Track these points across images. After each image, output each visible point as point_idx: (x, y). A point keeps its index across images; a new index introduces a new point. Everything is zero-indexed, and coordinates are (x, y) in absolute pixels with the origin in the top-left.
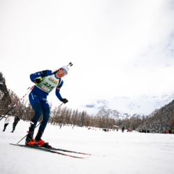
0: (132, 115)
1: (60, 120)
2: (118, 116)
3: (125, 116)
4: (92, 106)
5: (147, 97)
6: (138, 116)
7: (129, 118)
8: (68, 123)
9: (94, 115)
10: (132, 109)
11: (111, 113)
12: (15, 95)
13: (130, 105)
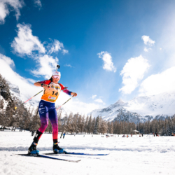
0: (154, 117)
1: (71, 128)
2: (138, 119)
3: (147, 118)
4: (109, 110)
6: (161, 117)
7: (151, 121)
8: (81, 131)
9: (111, 121)
10: (153, 110)
11: (131, 116)
12: (20, 103)
13: (151, 106)
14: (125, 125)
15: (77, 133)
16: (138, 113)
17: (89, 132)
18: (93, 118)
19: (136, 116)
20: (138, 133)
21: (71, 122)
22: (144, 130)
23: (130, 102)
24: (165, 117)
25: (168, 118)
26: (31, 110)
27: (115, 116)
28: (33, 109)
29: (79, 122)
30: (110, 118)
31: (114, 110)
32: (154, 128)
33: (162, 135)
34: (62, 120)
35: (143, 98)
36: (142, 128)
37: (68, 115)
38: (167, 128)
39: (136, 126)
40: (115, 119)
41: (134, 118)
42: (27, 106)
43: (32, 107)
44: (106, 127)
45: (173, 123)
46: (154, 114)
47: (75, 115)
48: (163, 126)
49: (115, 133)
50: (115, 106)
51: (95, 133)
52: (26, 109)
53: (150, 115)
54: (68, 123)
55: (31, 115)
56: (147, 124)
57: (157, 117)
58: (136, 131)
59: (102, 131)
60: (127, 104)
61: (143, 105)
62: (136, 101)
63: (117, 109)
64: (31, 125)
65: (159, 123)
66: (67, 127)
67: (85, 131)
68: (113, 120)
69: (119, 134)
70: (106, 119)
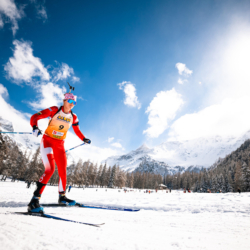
0: (187, 168)
1: (79, 179)
2: (166, 170)
3: (177, 170)
4: (129, 157)
6: (195, 169)
7: (182, 172)
9: (131, 171)
10: (185, 159)
11: (157, 166)
12: (14, 144)
13: (183, 154)
14: (148, 178)
15: (87, 185)
16: (166, 163)
17: (102, 185)
18: (108, 167)
19: (163, 167)
20: (164, 188)
21: (80, 171)
22: (173, 184)
23: (156, 148)
25: (203, 170)
26: (28, 154)
27: (137, 166)
29: (90, 171)
30: (130, 167)
31: (136, 158)
32: (185, 182)
33: (196, 191)
35: (174, 143)
36: (171, 182)
37: (76, 162)
38: (202, 183)
39: (163, 179)
40: (137, 170)
41: (161, 168)
42: (22, 149)
43: (29, 150)
44: (125, 179)
46: (186, 165)
47: (86, 163)
49: (136, 186)
50: (137, 153)
51: (109, 186)
52: (20, 153)
53: (181, 165)
54: (75, 173)
55: (27, 160)
57: (190, 168)
58: (162, 185)
59: (119, 184)
60: (152, 150)
61: (173, 152)
62: (164, 147)
63: (140, 156)
64: (27, 173)
65: (192, 176)
66: (74, 178)
67: (97, 183)
68: (133, 170)
69: (140, 188)
70: (125, 170)
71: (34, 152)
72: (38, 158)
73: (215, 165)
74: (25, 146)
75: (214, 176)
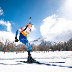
0: (58, 43)
1: (21, 50)
2: (51, 44)
3: (55, 43)
4: (37, 41)
5: (65, 32)
6: (62, 42)
7: (57, 44)
8: (25, 51)
9: (38, 45)
10: (58, 39)
11: (47, 43)
13: (57, 38)
14: (44, 47)
16: (50, 41)
22: (54, 49)
24: (64, 42)
26: (3, 43)
27: (40, 43)
28: (4, 42)
29: (24, 47)
32: (58, 48)
33: (63, 51)
34: (16, 46)
36: (53, 48)
37: (19, 44)
38: (65, 48)
39: (50, 47)
40: (40, 45)
41: (49, 44)
43: (3, 41)
44: (36, 48)
45: (68, 45)
48: (63, 46)
49: (40, 51)
50: (39, 39)
54: (19, 48)
55: (3, 45)
56: (55, 46)
57: (59, 42)
58: (50, 49)
63: (41, 40)
64: (4, 49)
65: (61, 45)
66: (19, 49)
68: (39, 45)
69: (42, 51)
70: (36, 45)
71: (5, 42)
72: (7, 44)
73: (69, 40)
74: (2, 40)
75: (69, 45)
